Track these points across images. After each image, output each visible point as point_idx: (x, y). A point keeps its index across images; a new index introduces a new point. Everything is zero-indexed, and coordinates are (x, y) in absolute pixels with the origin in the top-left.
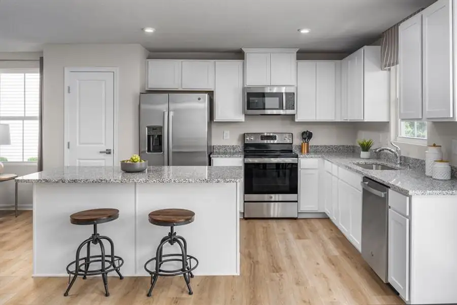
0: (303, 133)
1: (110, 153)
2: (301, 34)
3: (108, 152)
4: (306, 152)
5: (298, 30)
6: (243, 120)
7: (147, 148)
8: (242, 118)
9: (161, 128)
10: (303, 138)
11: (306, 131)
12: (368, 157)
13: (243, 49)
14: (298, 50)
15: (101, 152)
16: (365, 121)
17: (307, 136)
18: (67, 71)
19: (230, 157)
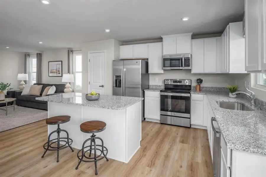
0: (198, 80)
1: (103, 87)
2: (184, 21)
3: (103, 86)
4: (198, 90)
5: (181, 19)
6: (163, 73)
7: (115, 85)
8: (162, 72)
9: (120, 76)
10: (197, 82)
11: (199, 78)
12: (235, 97)
13: (162, 36)
14: (192, 33)
15: (100, 86)
16: (230, 73)
17: (200, 81)
18: (89, 52)
19: (153, 91)
